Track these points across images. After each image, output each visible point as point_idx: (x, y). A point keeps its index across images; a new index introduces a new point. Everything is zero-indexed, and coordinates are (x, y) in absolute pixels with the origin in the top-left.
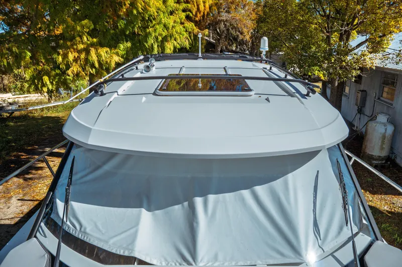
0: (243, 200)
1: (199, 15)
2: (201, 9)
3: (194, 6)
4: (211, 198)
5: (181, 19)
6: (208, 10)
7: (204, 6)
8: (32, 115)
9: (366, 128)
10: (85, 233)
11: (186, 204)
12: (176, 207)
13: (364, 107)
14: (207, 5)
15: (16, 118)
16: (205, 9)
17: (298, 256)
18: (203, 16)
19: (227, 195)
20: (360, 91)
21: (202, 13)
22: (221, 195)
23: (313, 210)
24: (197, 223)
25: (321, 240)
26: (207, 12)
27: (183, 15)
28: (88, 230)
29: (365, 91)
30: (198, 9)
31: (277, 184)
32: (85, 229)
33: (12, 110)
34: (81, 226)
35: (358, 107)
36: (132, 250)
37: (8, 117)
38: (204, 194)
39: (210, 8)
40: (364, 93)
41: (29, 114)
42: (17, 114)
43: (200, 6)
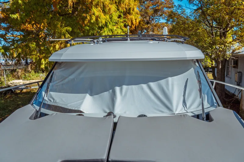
0: (142, 89)
1: (133, 27)
2: (133, 23)
3: (130, 21)
4: (125, 87)
5: (120, 26)
6: (138, 23)
7: (136, 22)
8: (33, 91)
9: (242, 93)
10: (56, 102)
11: (111, 91)
12: (105, 93)
13: (241, 82)
14: (138, 21)
15: (24, 93)
16: (136, 24)
17: (171, 112)
18: (136, 27)
19: (134, 86)
20: (238, 72)
21: (135, 26)
22: (130, 86)
23: (183, 95)
24: (116, 98)
25: (186, 108)
26: (138, 25)
27: (122, 24)
28: (57, 101)
29: (241, 72)
30: (132, 23)
31: (163, 82)
32: (56, 101)
33: (22, 88)
34: (54, 100)
35: (237, 83)
36: (79, 108)
37: (19, 93)
38: (120, 85)
39: (139, 23)
40: (240, 73)
41: (32, 91)
42: (24, 91)
43: (133, 21)
